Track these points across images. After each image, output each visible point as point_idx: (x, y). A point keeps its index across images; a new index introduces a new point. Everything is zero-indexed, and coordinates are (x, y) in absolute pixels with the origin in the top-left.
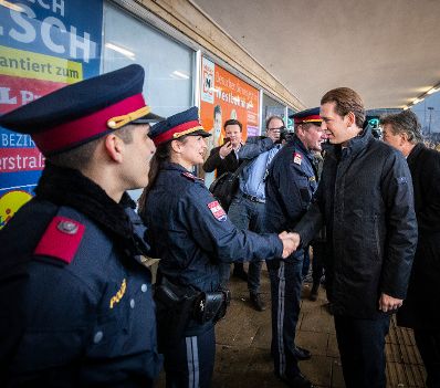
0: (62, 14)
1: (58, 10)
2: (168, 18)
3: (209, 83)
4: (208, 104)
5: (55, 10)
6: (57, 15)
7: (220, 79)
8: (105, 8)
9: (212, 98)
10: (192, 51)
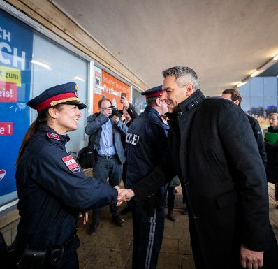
0: (9, 40)
1: (7, 38)
2: (73, 42)
3: (98, 82)
4: (98, 95)
5: (4, 38)
6: (6, 41)
7: (105, 79)
8: (34, 36)
9: (101, 91)
10: (88, 62)
